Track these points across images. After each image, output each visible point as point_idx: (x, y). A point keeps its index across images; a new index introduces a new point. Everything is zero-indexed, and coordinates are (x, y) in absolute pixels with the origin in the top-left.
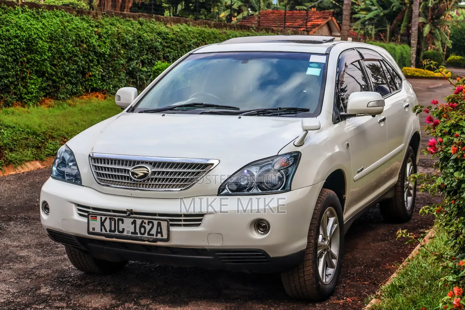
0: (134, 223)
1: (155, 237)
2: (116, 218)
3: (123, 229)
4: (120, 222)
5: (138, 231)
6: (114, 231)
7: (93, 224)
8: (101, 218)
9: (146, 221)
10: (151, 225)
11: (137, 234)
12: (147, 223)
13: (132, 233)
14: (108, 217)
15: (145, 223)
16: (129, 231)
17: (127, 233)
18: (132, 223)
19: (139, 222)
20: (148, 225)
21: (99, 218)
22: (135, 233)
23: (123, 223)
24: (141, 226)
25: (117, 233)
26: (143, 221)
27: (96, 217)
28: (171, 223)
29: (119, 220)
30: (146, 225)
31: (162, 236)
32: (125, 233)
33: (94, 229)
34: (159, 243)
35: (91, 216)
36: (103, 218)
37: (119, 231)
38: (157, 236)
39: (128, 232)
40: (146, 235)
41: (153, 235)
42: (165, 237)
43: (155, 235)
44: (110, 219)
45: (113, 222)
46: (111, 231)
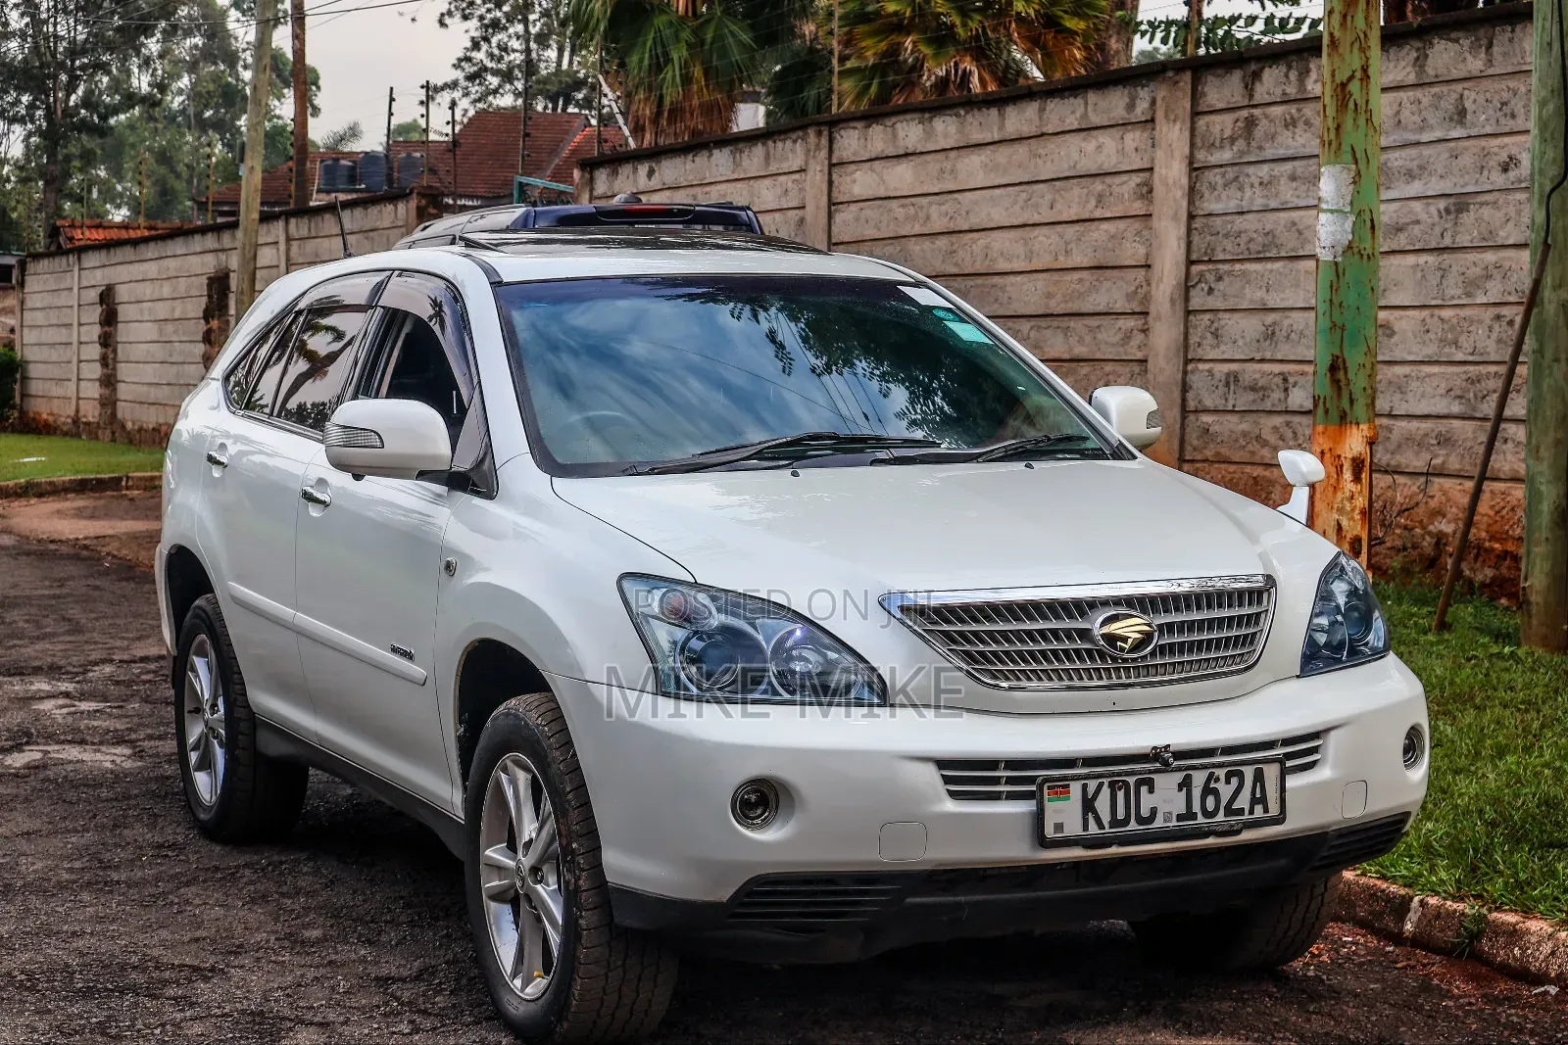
0: (1186, 784)
1: (1246, 816)
2: (1131, 780)
3: (1154, 811)
4: (1144, 789)
5: (1196, 808)
6: (1126, 822)
7: (1056, 811)
8: (1085, 786)
9: (1221, 773)
10: (1235, 781)
11: (1194, 816)
12: (1223, 778)
13: (1180, 818)
14: (1106, 781)
15: (1217, 780)
16: (1170, 813)
17: (1165, 821)
18: (1180, 787)
19: (1199, 779)
20: (1228, 782)
21: (1076, 788)
22: (1190, 815)
23: (1151, 791)
24: (1208, 790)
25: (1133, 826)
26: (1211, 774)
27: (1068, 786)
28: (1289, 764)
29: (1139, 783)
30: (1221, 786)
31: (1266, 810)
32: (1158, 823)
33: (1059, 827)
34: (1247, 836)
35: (1049, 788)
36: (1092, 785)
37: (1141, 820)
38: (1251, 812)
39: (1167, 817)
40: (1220, 817)
41: (1241, 811)
42: (1274, 810)
43: (1247, 812)
44: (1112, 785)
45: (1121, 795)
46: (1114, 823)
